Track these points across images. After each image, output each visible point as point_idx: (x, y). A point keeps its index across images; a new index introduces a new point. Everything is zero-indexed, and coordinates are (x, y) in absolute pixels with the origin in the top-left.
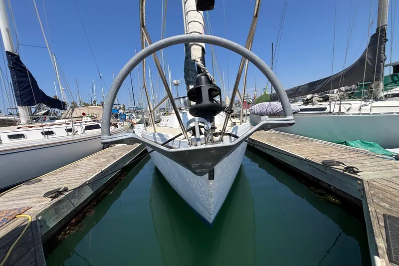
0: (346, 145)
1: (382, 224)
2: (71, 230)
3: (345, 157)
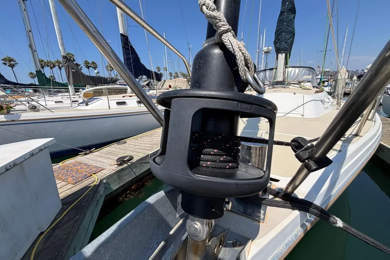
2: (131, 194)
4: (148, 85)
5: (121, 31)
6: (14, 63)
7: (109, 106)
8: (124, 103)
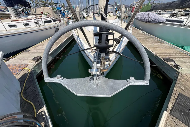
0: (183, 49)
1: (176, 97)
3: (178, 56)
4: (23, 11)
7: (6, 29)
8: (14, 26)
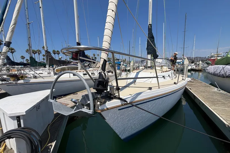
4: (88, 65)
5: (77, 41)
6: (14, 51)
7: (70, 76)
